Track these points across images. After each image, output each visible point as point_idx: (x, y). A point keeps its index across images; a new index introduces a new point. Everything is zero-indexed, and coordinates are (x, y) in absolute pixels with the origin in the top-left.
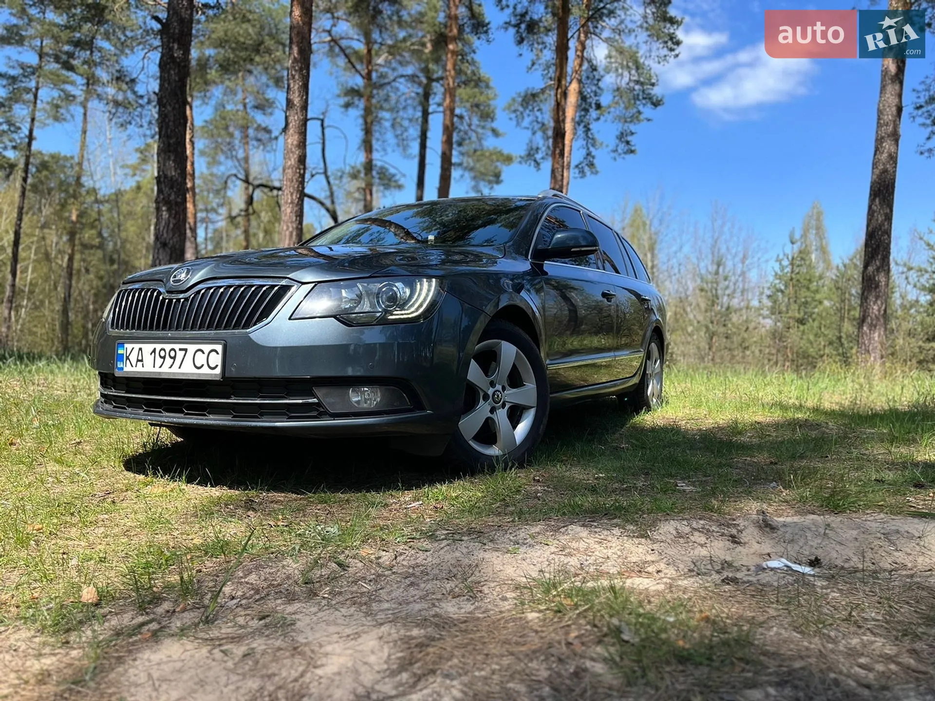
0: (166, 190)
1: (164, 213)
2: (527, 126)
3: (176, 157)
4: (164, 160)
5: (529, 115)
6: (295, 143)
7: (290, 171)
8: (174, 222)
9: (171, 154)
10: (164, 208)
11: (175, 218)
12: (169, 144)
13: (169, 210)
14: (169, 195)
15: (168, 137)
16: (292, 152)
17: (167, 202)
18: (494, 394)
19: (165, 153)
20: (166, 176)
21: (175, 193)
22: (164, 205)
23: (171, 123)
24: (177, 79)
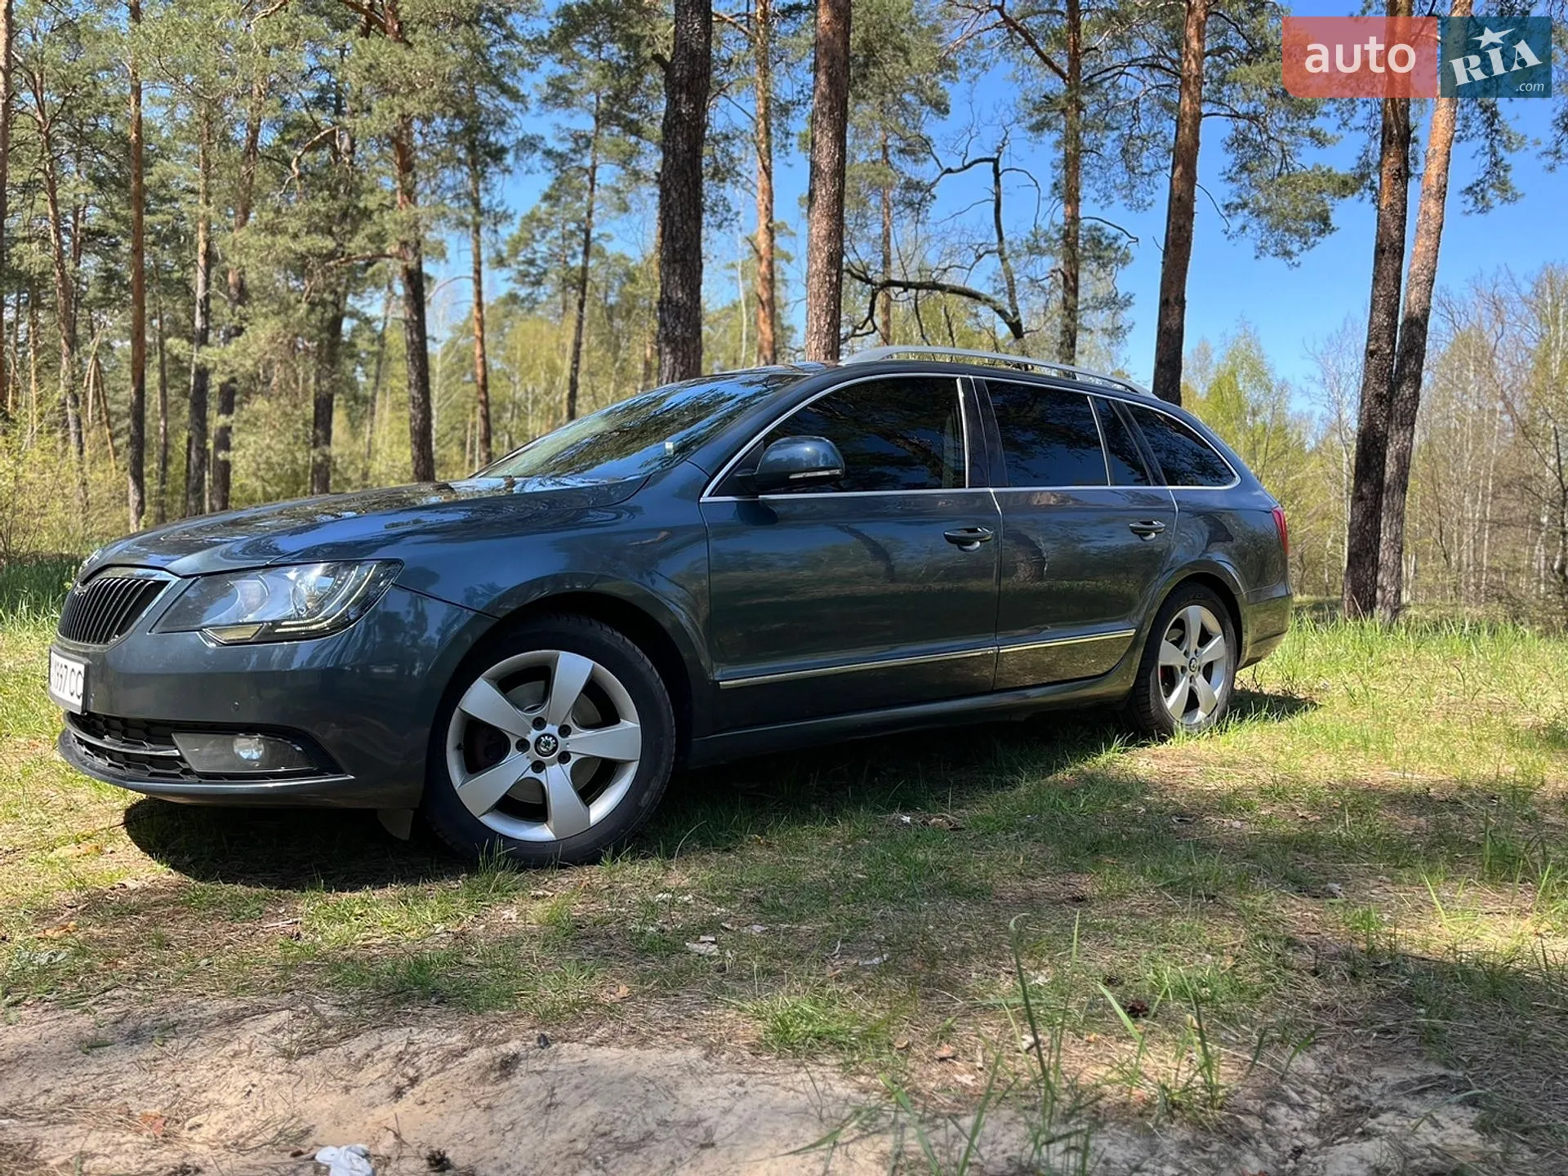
0: (670, 321)
1: (668, 357)
2: (1364, 123)
3: (683, 269)
4: (667, 275)
5: (1365, 104)
6: (823, 233)
7: (815, 280)
8: (682, 369)
9: (676, 265)
10: (667, 350)
11: (682, 364)
12: (675, 250)
13: (673, 352)
14: (674, 328)
15: (673, 239)
16: (818, 249)
17: (669, 340)
18: (538, 741)
19: (669, 265)
20: (670, 301)
21: (683, 325)
22: (667, 345)
23: (677, 218)
24: (686, 148)
